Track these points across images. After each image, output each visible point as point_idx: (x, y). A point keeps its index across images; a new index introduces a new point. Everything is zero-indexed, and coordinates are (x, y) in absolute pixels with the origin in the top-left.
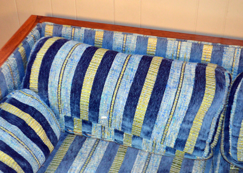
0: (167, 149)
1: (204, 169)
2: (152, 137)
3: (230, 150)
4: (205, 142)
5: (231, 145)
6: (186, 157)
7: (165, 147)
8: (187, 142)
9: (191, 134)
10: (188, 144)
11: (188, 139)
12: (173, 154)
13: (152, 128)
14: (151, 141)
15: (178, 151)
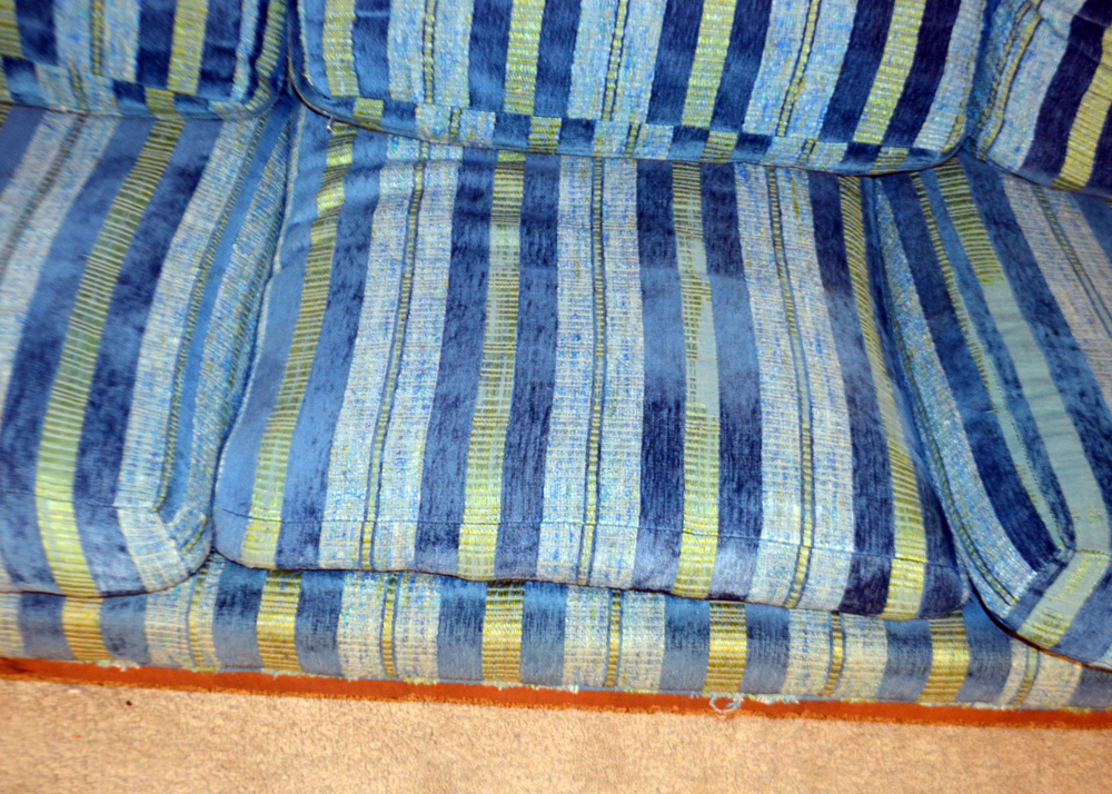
0: (120, 89)
1: (254, 144)
2: (61, 54)
3: (307, 66)
4: (231, 54)
5: (306, 50)
6: (183, 107)
7: (109, 83)
8: (174, 59)
9: (179, 30)
10: (177, 63)
11: (175, 49)
12: (141, 106)
13: (50, 23)
14: (61, 70)
15: (152, 92)
